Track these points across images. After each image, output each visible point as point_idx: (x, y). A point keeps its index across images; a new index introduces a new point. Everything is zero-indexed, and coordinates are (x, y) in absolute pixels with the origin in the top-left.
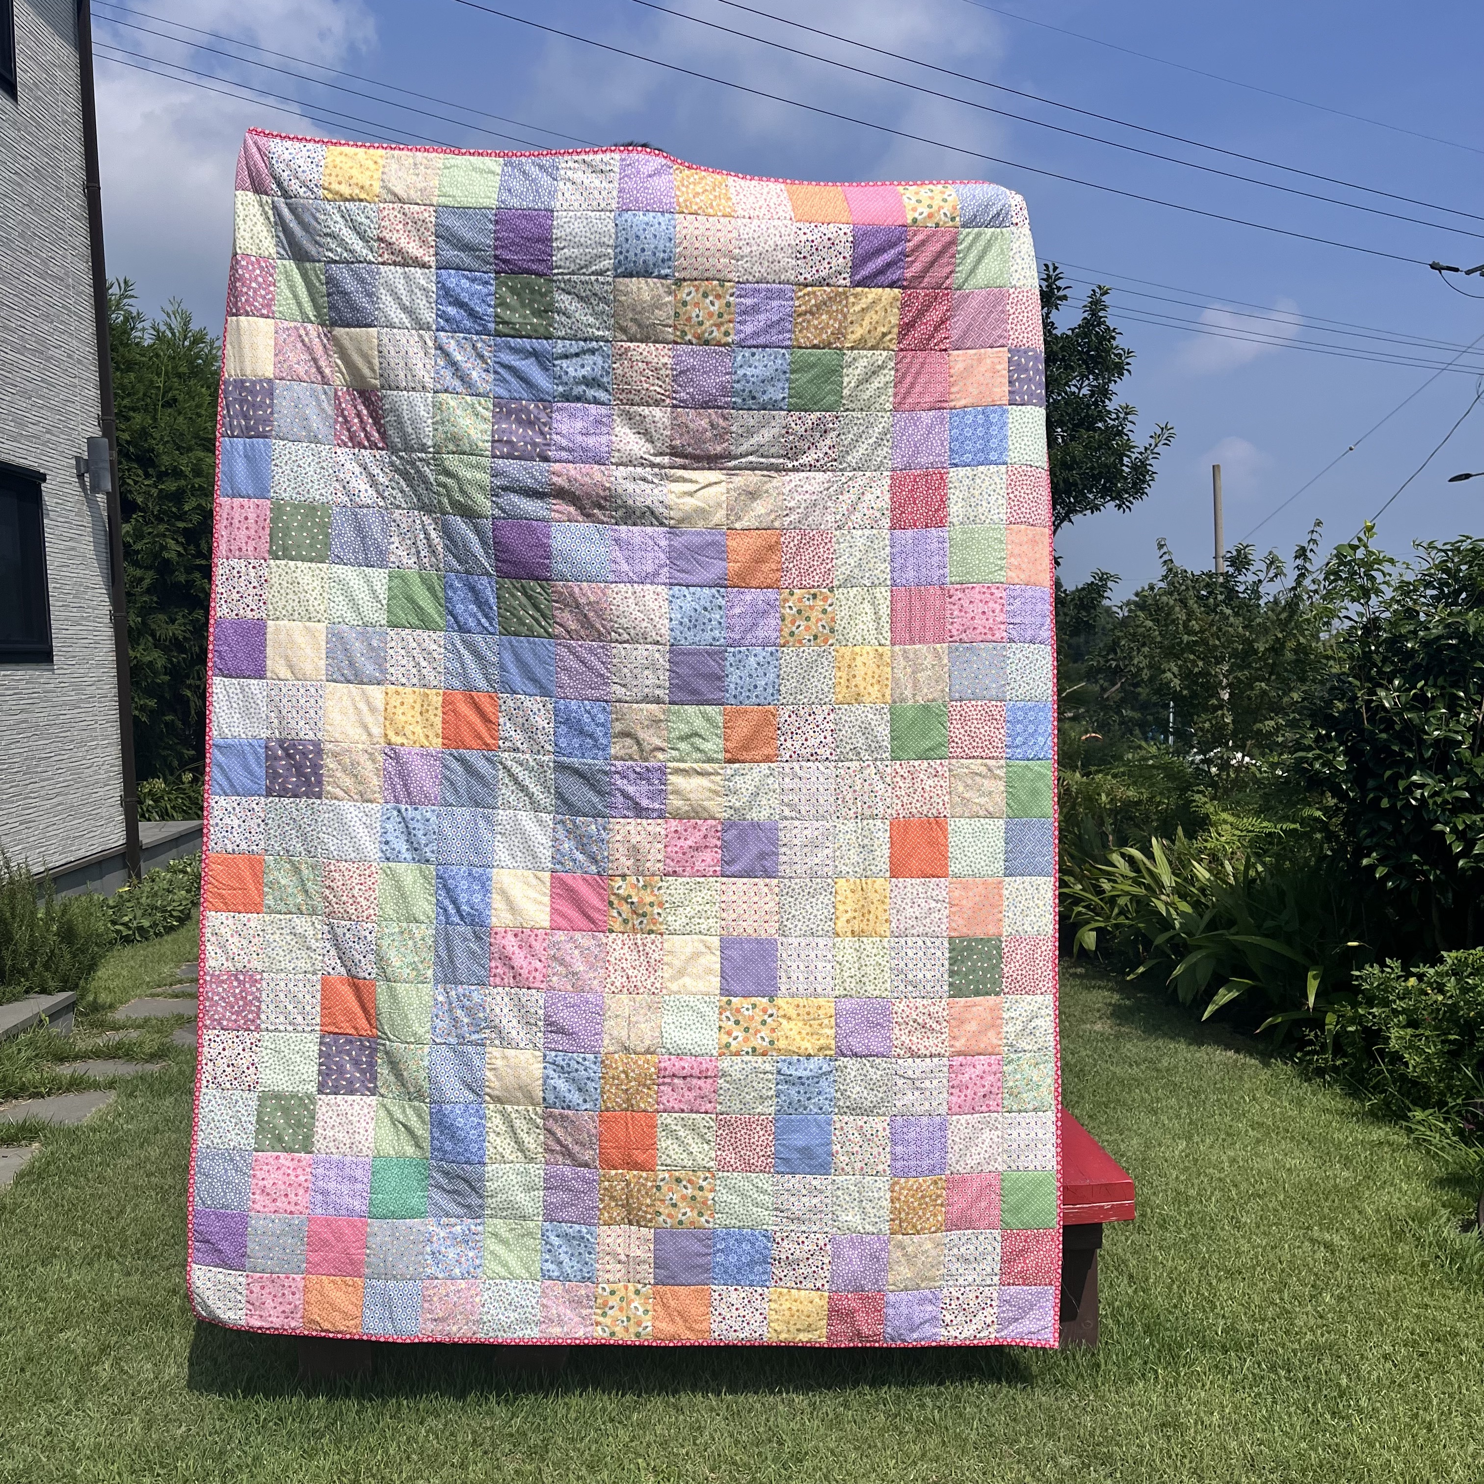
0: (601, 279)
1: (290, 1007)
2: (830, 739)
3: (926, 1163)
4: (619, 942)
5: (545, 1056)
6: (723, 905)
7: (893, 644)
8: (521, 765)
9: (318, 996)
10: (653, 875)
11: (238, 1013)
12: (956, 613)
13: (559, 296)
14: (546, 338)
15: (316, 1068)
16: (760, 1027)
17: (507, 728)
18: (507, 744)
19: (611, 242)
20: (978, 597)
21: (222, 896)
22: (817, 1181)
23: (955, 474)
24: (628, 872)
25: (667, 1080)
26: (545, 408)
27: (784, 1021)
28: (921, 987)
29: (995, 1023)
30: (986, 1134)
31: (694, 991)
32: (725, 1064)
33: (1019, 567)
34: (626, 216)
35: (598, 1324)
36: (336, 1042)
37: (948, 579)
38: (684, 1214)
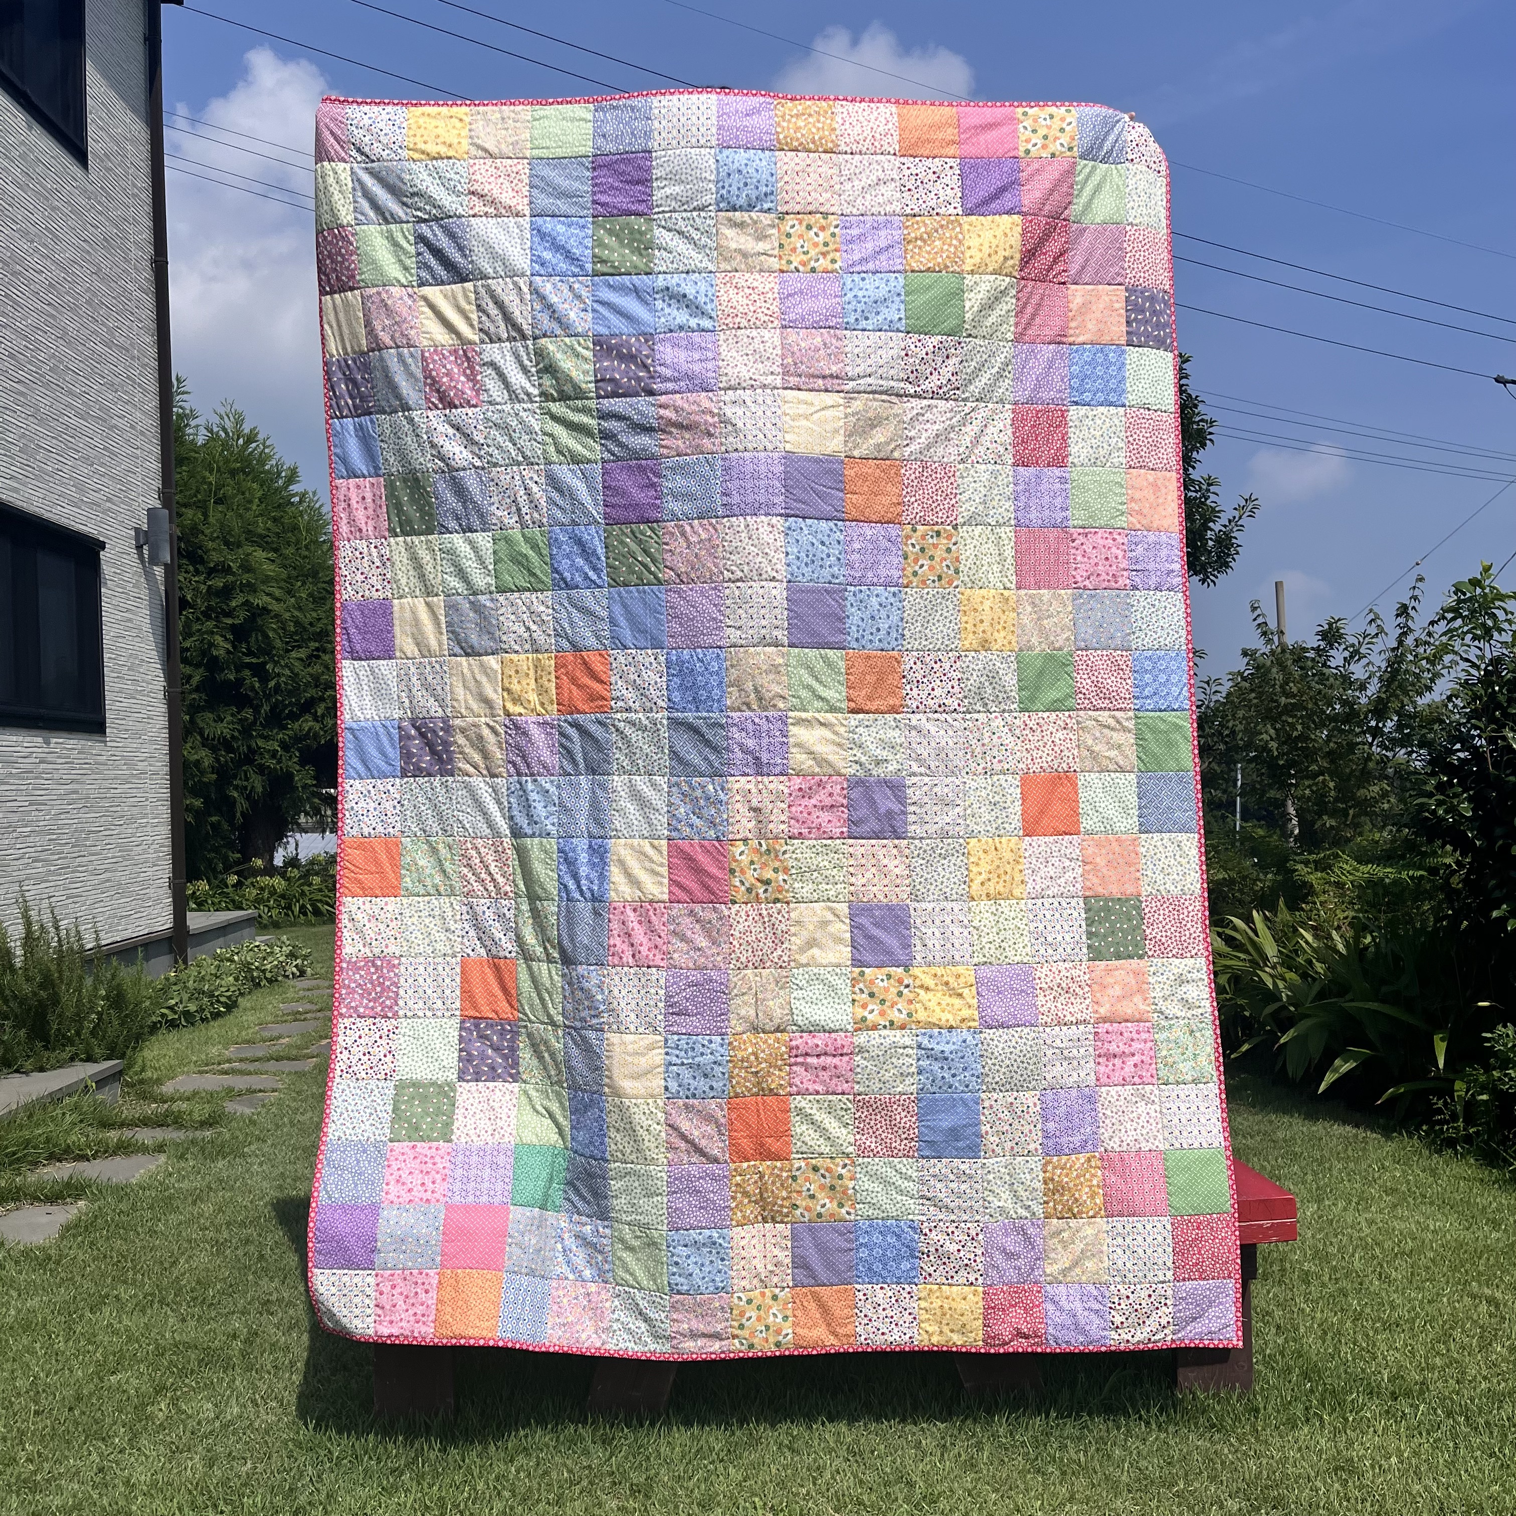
0: (703, 214)
1: (429, 992)
2: (957, 689)
3: (1077, 1139)
4: (743, 914)
5: (666, 1040)
6: (851, 869)
7: (1019, 588)
8: (634, 725)
9: (458, 979)
10: (776, 838)
11: (375, 1000)
12: (1079, 558)
13: (658, 232)
14: (647, 274)
15: (456, 1054)
16: (896, 999)
17: (620, 687)
18: (620, 704)
19: (713, 177)
20: (1101, 542)
21: (360, 882)
22: (965, 1166)
23: (1074, 413)
24: (750, 836)
25: (800, 1060)
26: (647, 341)
27: (921, 992)
28: (1061, 950)
29: (1142, 988)
30: (1142, 1107)
31: (824, 962)
32: (861, 1039)
33: (1139, 512)
34: (726, 152)
35: (734, 1337)
36: (477, 1026)
37: (1071, 523)
38: (823, 1206)
